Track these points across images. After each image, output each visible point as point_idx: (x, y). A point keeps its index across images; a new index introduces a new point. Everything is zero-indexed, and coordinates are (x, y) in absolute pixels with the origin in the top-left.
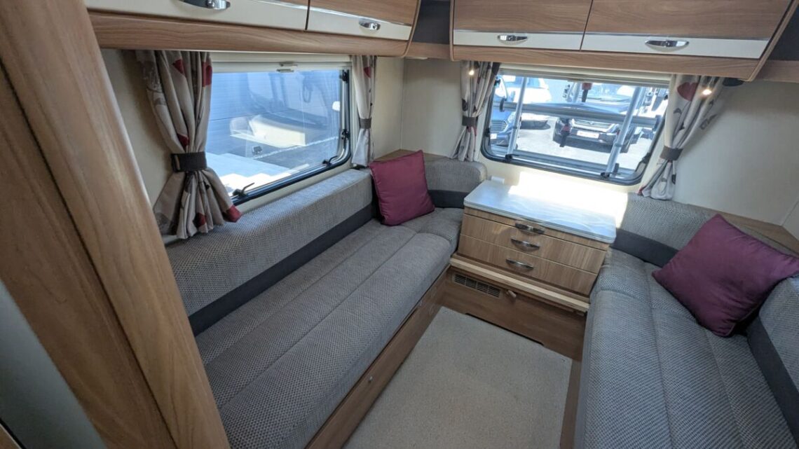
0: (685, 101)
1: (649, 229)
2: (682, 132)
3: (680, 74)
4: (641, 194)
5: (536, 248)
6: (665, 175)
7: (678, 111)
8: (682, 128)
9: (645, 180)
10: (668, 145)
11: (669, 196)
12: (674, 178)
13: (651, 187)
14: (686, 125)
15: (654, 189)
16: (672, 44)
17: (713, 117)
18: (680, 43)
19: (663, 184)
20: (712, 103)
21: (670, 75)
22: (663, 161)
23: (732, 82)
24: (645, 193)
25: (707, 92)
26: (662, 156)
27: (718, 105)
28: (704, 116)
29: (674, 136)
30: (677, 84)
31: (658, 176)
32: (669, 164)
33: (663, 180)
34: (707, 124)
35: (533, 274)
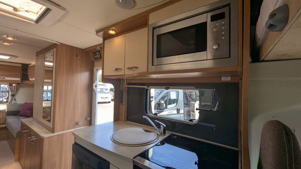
0: (11, 87)
1: (14, 109)
2: (13, 92)
4: (9, 104)
6: (13, 99)
7: (10, 88)
8: (13, 91)
9: (9, 101)
10: (11, 94)
11: (16, 103)
12: (15, 99)
13: (11, 102)
14: (13, 90)
17: (18, 89)
18: (6, 78)
19: (13, 101)
20: (16, 86)
21: (6, 83)
22: (11, 97)
23: (18, 84)
25: (14, 85)
26: (11, 96)
27: (17, 87)
28: (16, 88)
29: (12, 92)
30: (9, 84)
31: (12, 100)
32: (13, 97)
33: (13, 100)
34: (17, 90)
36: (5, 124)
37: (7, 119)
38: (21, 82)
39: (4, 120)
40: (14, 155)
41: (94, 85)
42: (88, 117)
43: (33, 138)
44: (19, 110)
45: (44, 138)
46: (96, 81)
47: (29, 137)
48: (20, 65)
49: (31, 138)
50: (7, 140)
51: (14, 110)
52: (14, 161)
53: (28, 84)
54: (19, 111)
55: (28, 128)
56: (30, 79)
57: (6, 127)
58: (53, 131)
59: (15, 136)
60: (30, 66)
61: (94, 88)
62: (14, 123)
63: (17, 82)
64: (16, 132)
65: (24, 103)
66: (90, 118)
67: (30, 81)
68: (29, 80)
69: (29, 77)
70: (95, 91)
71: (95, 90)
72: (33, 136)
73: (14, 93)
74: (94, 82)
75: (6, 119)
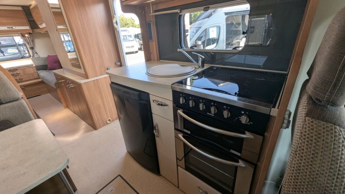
0: (25, 38)
1: (41, 63)
2: (30, 44)
3: (19, 33)
4: (33, 58)
5: (19, 74)
6: (34, 53)
7: (25, 40)
8: (29, 43)
9: (32, 55)
10: (29, 47)
11: (39, 56)
12: (36, 52)
13: (34, 56)
14: (29, 42)
15: (35, 56)
16: (12, 28)
17: (33, 40)
18: (14, 27)
20: (30, 37)
21: (17, 34)
22: (31, 50)
23: (30, 33)
24: (34, 57)
25: (27, 35)
28: (31, 39)
29: (29, 45)
30: (21, 35)
32: (33, 51)
33: (35, 54)
34: (33, 41)
35: (23, 80)
36: (39, 78)
37: (40, 74)
38: (33, 31)
39: (37, 74)
40: (61, 104)
41: (114, 21)
42: (117, 62)
43: (71, 86)
44: (46, 64)
45: (81, 84)
46: (115, 16)
47: (67, 85)
48: (20, 9)
49: (70, 86)
50: (49, 93)
51: (42, 65)
52: (64, 108)
53: (41, 33)
54: (47, 66)
55: (63, 78)
56: (41, 27)
57: (42, 81)
58: (87, 78)
59: (55, 87)
60: (31, 7)
61: (115, 25)
62: (47, 76)
63: (28, 32)
64: (54, 83)
65: (47, 56)
66: (119, 63)
67: (41, 28)
68: (39, 28)
69: (38, 23)
70: (118, 30)
71: (116, 28)
72: (70, 84)
73: (32, 46)
74: (112, 17)
75: (38, 73)
